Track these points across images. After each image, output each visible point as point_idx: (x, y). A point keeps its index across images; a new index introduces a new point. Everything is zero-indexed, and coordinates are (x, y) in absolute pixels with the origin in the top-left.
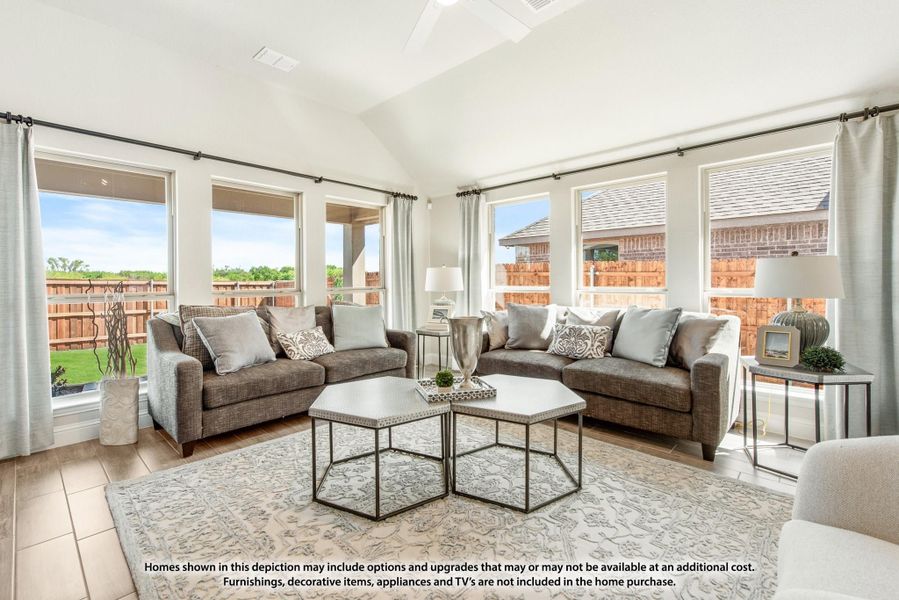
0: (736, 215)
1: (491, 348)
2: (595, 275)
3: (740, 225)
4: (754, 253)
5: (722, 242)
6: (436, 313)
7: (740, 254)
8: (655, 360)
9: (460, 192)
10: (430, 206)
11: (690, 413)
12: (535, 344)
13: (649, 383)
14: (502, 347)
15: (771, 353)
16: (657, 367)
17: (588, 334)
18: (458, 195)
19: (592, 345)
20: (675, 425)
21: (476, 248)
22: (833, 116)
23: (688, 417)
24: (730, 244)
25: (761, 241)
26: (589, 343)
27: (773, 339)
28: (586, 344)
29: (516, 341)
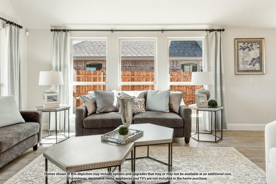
0: (145, 55)
1: (89, 114)
2: (103, 77)
3: (144, 59)
4: (150, 70)
5: (140, 65)
6: (49, 98)
7: (146, 70)
8: (166, 110)
9: (53, 29)
10: (27, 33)
11: (183, 128)
12: (110, 110)
13: (170, 119)
14: (94, 113)
15: (200, 103)
16: (167, 112)
17: (138, 102)
18: (52, 30)
19: (141, 107)
20: (178, 133)
21: (64, 61)
22: (204, 29)
23: (182, 129)
24: (142, 66)
25: (152, 65)
26: (139, 106)
27: (200, 98)
28: (138, 106)
29: (102, 109)
